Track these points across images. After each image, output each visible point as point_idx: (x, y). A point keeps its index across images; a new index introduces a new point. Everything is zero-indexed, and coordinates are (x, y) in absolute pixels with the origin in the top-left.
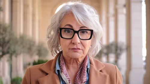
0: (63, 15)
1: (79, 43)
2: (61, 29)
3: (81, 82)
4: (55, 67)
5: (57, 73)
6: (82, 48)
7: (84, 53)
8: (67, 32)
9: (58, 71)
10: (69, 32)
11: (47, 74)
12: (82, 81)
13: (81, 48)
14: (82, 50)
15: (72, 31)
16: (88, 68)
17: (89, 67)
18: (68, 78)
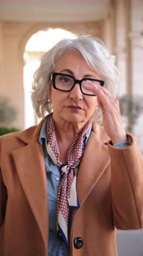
0: (61, 53)
1: (80, 100)
2: (55, 75)
3: (74, 158)
4: (39, 134)
5: (41, 144)
6: (84, 107)
7: (86, 115)
8: (63, 80)
9: (43, 140)
10: (66, 80)
11: (26, 144)
12: (75, 156)
13: (82, 107)
14: (84, 110)
15: (72, 79)
16: (86, 138)
17: (88, 136)
18: (55, 152)
